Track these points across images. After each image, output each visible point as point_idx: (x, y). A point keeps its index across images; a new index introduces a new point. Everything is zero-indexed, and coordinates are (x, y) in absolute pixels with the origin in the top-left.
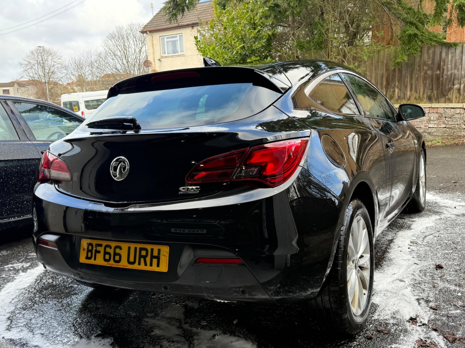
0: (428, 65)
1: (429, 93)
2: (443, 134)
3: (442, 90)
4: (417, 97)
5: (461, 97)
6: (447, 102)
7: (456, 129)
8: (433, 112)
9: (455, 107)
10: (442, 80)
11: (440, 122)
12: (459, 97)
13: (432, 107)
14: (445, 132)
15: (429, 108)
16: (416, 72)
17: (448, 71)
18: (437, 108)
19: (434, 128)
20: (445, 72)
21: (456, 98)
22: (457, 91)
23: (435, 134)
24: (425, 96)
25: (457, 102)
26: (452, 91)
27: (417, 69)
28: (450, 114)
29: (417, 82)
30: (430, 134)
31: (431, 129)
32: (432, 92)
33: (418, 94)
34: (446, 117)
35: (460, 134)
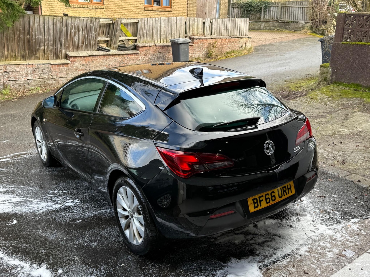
0: (19, 31)
1: (22, 53)
2: (38, 83)
3: (32, 50)
4: (13, 56)
5: (45, 55)
6: (36, 59)
7: (46, 79)
8: (30, 68)
9: (45, 63)
10: (32, 43)
11: (35, 75)
12: (44, 56)
13: (29, 64)
14: (39, 82)
15: (27, 64)
16: (11, 35)
17: (35, 36)
18: (33, 64)
19: (31, 79)
20: (34, 37)
21: (42, 56)
22: (43, 51)
23: (32, 84)
24: (19, 55)
25: (43, 59)
26: (39, 51)
27: (11, 33)
28: (42, 68)
29: (12, 43)
30: (28, 85)
31: (29, 80)
32: (25, 52)
33: (14, 53)
34: (39, 71)
35: (49, 83)
